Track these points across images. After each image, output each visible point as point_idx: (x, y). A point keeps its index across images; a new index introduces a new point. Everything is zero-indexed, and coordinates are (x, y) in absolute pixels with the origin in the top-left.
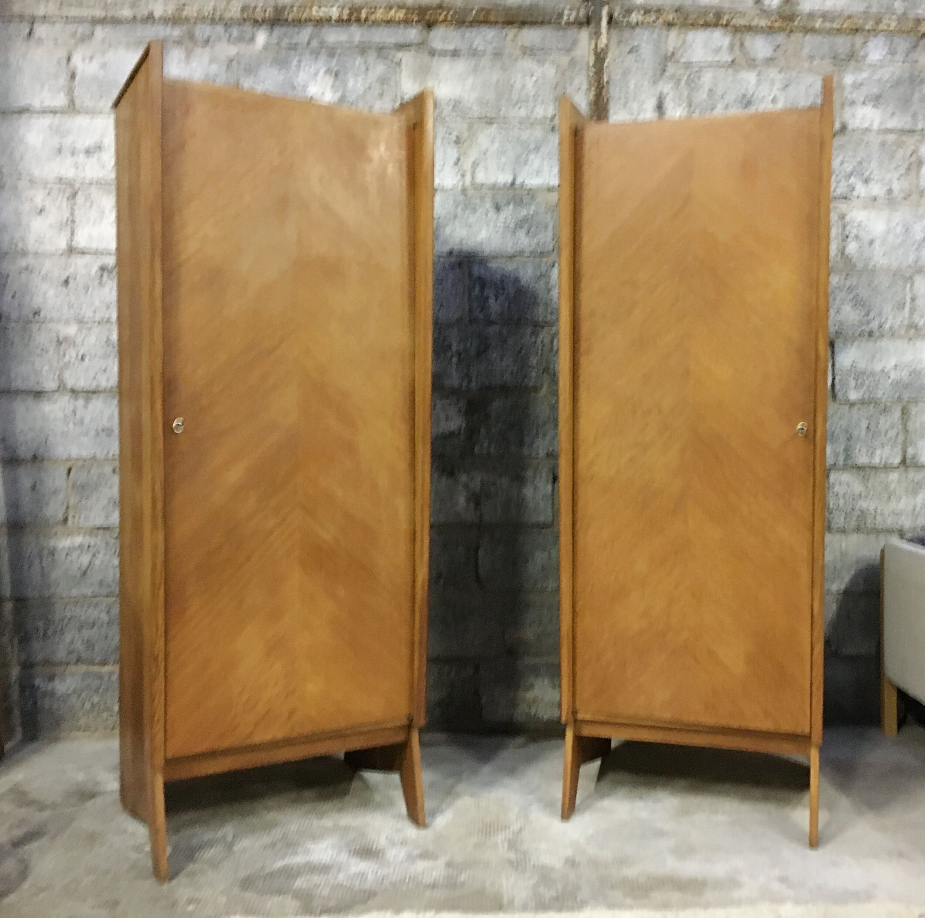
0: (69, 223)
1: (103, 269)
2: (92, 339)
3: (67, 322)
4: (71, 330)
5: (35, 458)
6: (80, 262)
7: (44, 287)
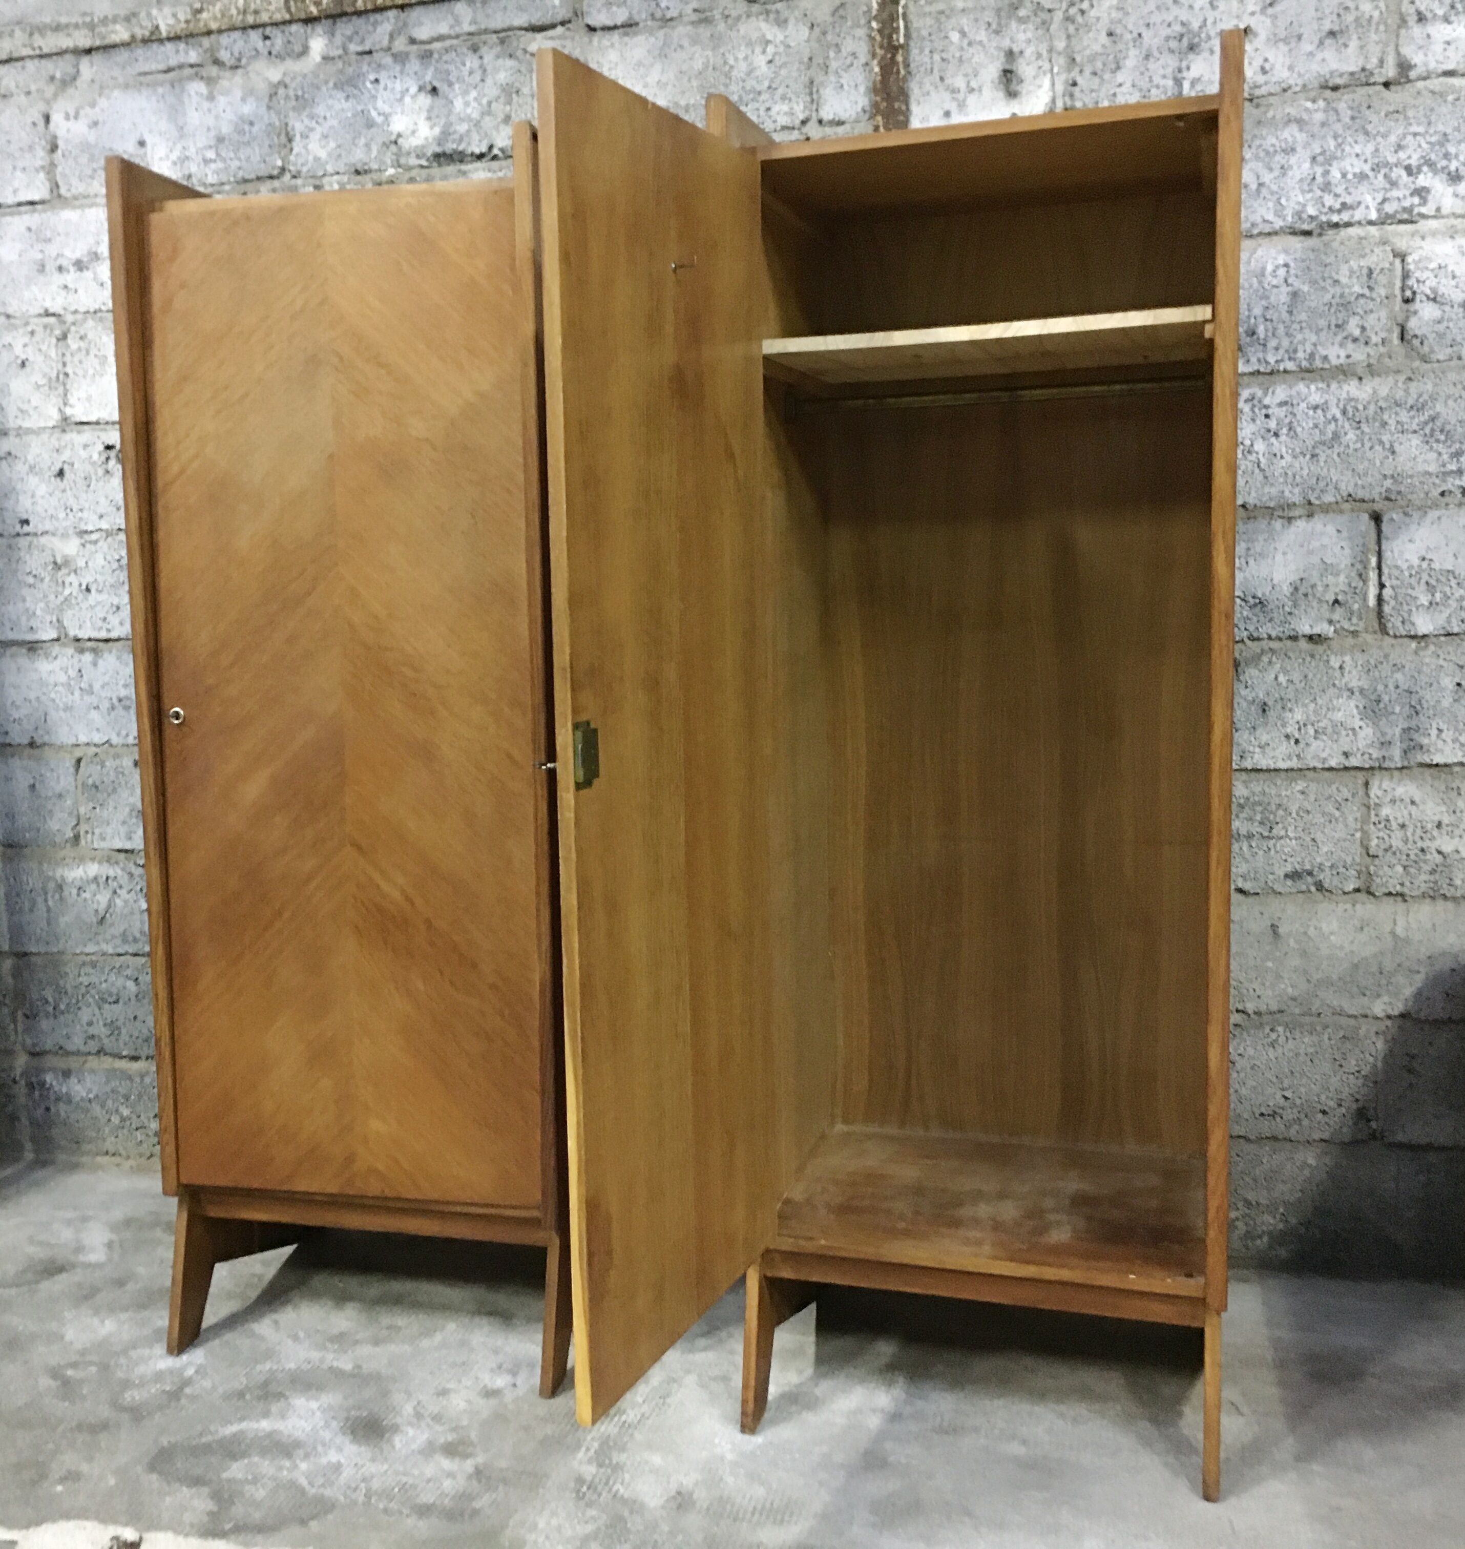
0: (61, 377)
1: (109, 448)
2: (100, 560)
3: (65, 536)
4: (70, 547)
5: (32, 744)
6: (77, 438)
7: (33, 481)
